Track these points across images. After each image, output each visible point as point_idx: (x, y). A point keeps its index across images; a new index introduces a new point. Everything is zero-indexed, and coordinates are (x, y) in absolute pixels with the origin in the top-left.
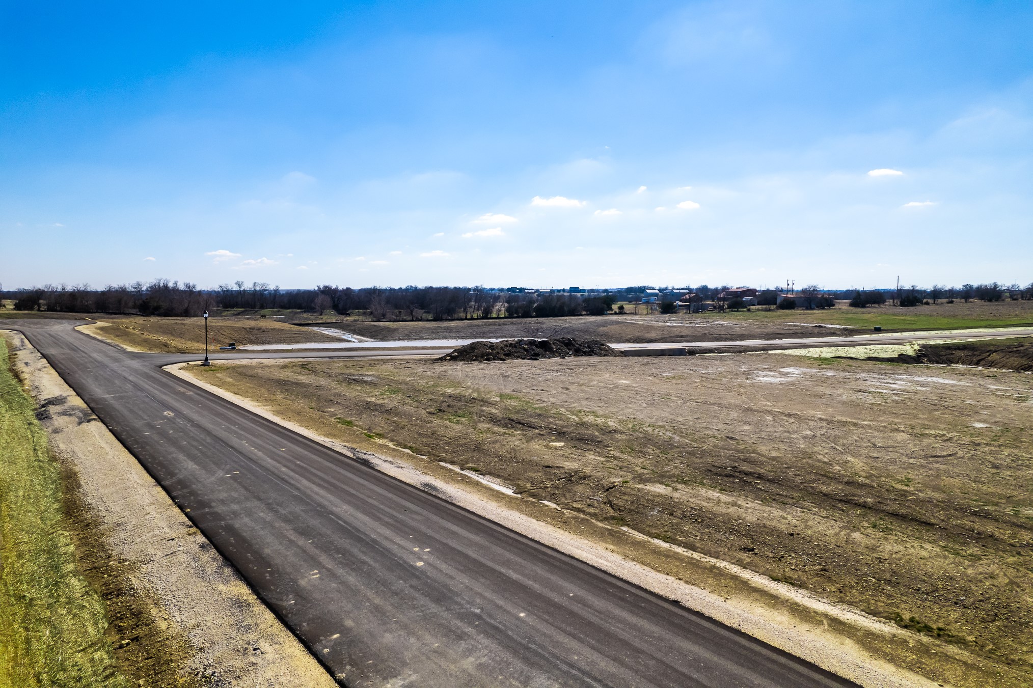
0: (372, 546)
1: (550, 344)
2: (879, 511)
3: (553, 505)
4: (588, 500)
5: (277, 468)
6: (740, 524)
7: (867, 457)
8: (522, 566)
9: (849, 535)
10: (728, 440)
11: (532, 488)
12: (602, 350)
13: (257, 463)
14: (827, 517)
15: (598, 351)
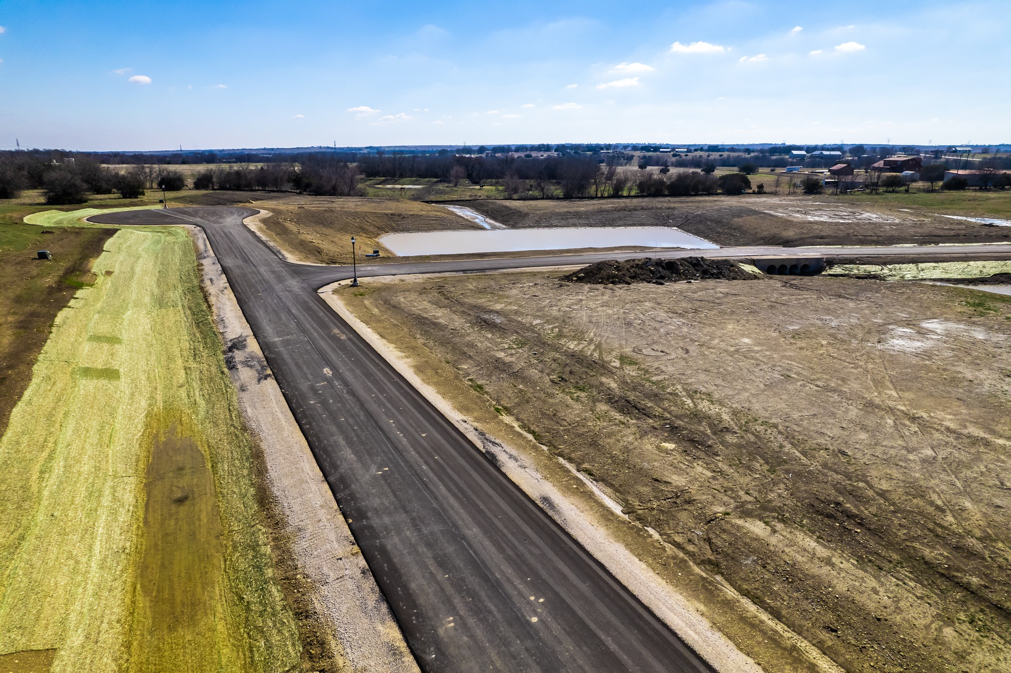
0: (495, 587)
1: (677, 265)
2: (981, 599)
3: (656, 536)
4: (689, 533)
5: (419, 466)
6: (829, 593)
7: (990, 504)
8: (619, 633)
9: (939, 630)
10: (840, 455)
11: (639, 507)
12: (731, 272)
13: (401, 454)
14: (921, 598)
15: (726, 272)
